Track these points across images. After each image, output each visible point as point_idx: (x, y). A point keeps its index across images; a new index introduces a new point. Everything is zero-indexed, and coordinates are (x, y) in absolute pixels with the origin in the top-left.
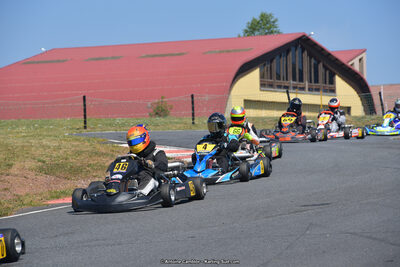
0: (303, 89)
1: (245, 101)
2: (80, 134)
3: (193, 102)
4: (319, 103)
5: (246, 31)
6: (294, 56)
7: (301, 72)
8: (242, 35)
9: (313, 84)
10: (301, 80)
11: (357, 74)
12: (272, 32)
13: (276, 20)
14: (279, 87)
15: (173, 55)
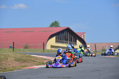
1: (51, 46)
9: (70, 42)
10: (67, 40)
11: (83, 39)
13: (59, 23)
15: (30, 32)
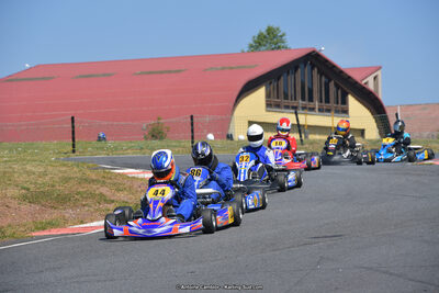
0: (313, 109)
1: (250, 122)
2: (68, 159)
3: (192, 124)
4: (330, 124)
5: (251, 46)
6: (303, 74)
7: (311, 91)
8: (246, 50)
9: (323, 104)
10: (311, 100)
11: (371, 92)
12: (279, 48)
13: (284, 35)
14: (287, 107)
15: (170, 72)
